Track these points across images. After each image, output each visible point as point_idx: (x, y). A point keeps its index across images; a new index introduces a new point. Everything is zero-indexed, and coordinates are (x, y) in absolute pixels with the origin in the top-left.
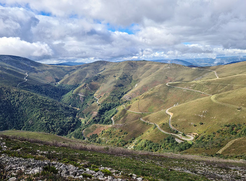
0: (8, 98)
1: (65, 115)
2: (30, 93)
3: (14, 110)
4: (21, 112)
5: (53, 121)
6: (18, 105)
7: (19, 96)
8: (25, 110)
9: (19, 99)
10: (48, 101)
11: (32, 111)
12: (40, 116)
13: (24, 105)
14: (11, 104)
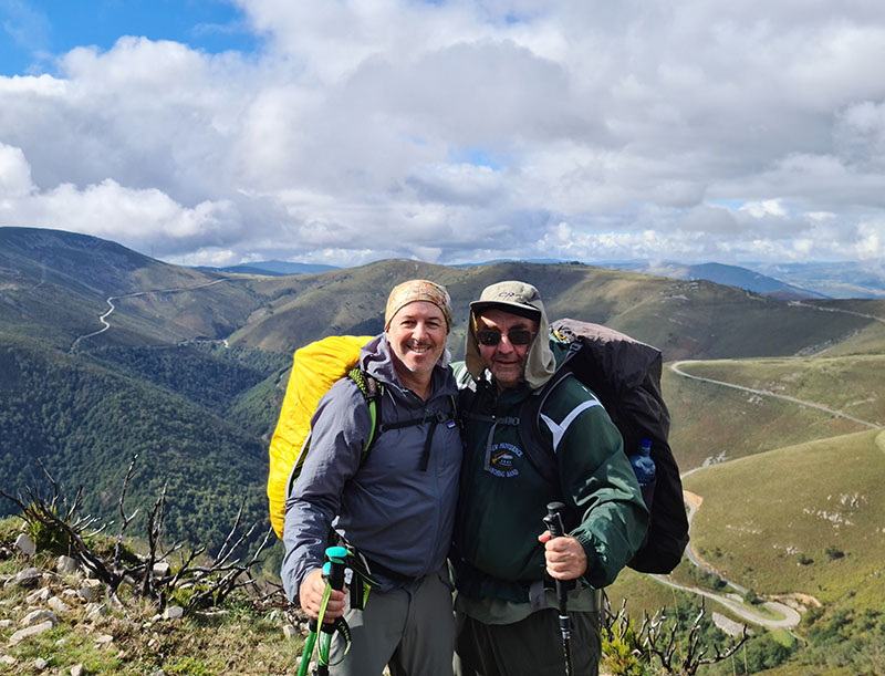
0: (33, 392)
1: (241, 476)
2: (116, 378)
3: (52, 444)
4: (76, 454)
5: (192, 496)
6: (66, 423)
7: (73, 389)
8: (91, 446)
9: (73, 399)
10: (179, 411)
11: (117, 452)
12: (145, 473)
13: (90, 424)
14: (41, 420)
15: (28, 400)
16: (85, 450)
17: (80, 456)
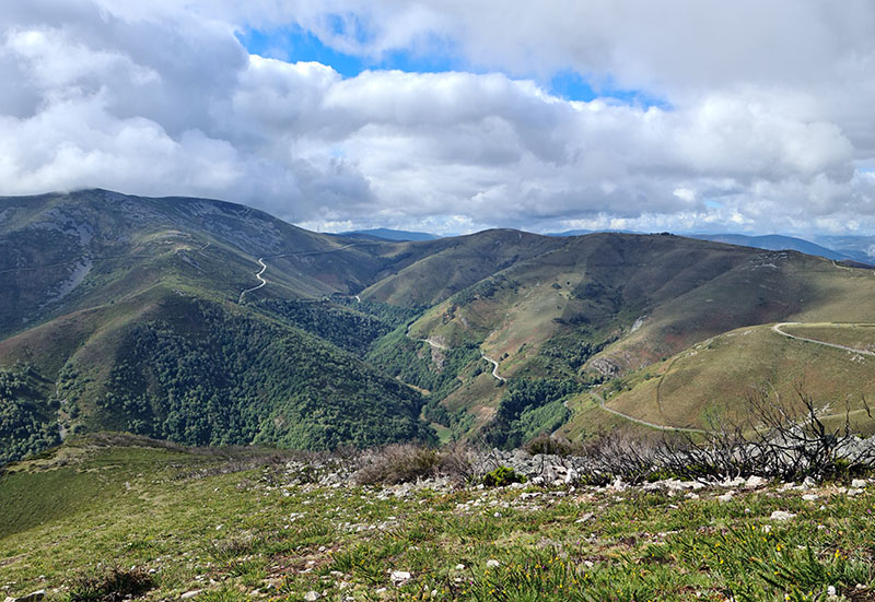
0: (214, 336)
1: (385, 409)
2: (280, 326)
3: (232, 379)
4: (252, 387)
5: (348, 425)
6: (242, 361)
7: (246, 334)
8: (264, 382)
9: (246, 342)
10: (331, 355)
11: (285, 387)
12: (309, 405)
13: (261, 364)
14: (223, 359)
15: (211, 341)
16: (259, 384)
17: (255, 389)
